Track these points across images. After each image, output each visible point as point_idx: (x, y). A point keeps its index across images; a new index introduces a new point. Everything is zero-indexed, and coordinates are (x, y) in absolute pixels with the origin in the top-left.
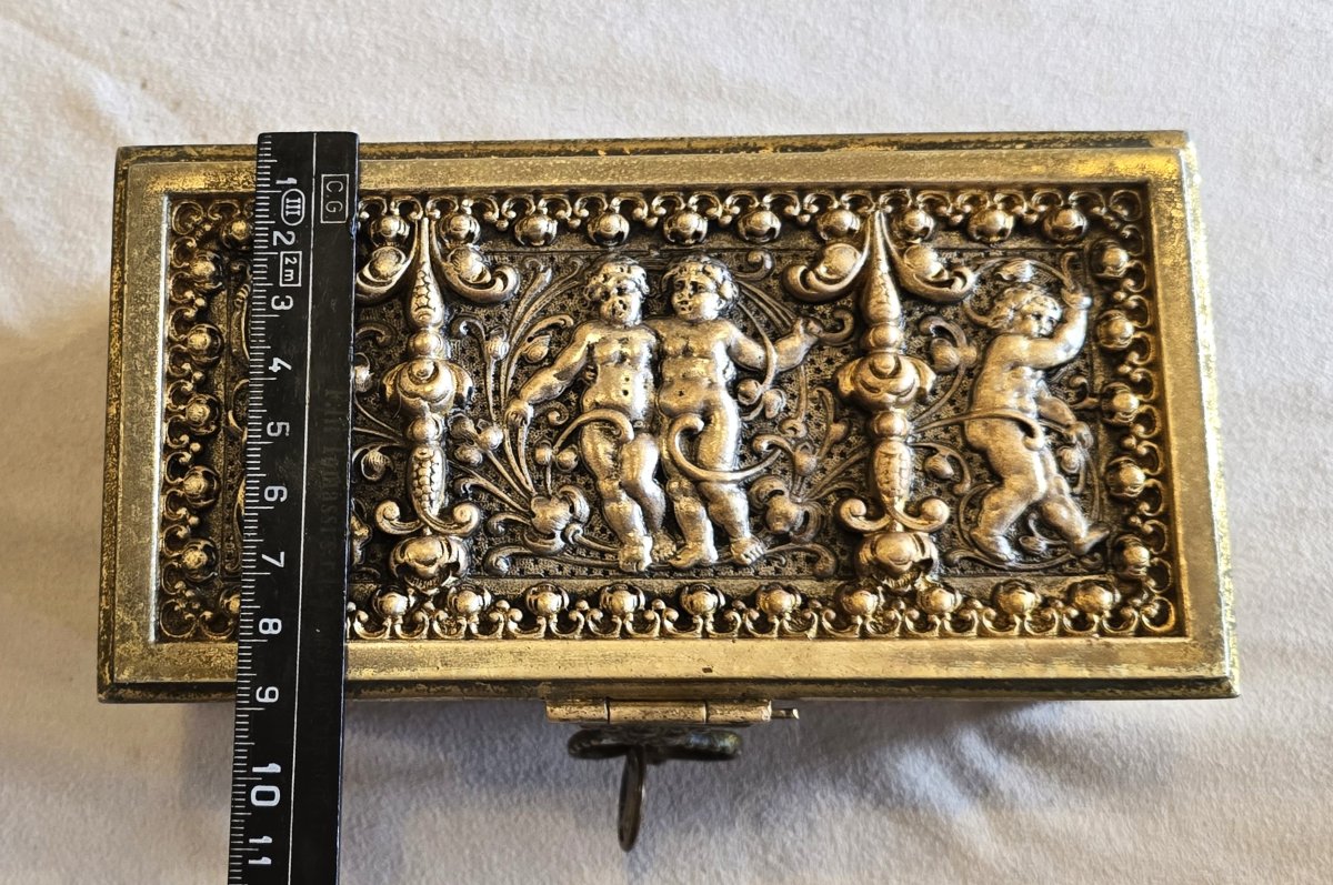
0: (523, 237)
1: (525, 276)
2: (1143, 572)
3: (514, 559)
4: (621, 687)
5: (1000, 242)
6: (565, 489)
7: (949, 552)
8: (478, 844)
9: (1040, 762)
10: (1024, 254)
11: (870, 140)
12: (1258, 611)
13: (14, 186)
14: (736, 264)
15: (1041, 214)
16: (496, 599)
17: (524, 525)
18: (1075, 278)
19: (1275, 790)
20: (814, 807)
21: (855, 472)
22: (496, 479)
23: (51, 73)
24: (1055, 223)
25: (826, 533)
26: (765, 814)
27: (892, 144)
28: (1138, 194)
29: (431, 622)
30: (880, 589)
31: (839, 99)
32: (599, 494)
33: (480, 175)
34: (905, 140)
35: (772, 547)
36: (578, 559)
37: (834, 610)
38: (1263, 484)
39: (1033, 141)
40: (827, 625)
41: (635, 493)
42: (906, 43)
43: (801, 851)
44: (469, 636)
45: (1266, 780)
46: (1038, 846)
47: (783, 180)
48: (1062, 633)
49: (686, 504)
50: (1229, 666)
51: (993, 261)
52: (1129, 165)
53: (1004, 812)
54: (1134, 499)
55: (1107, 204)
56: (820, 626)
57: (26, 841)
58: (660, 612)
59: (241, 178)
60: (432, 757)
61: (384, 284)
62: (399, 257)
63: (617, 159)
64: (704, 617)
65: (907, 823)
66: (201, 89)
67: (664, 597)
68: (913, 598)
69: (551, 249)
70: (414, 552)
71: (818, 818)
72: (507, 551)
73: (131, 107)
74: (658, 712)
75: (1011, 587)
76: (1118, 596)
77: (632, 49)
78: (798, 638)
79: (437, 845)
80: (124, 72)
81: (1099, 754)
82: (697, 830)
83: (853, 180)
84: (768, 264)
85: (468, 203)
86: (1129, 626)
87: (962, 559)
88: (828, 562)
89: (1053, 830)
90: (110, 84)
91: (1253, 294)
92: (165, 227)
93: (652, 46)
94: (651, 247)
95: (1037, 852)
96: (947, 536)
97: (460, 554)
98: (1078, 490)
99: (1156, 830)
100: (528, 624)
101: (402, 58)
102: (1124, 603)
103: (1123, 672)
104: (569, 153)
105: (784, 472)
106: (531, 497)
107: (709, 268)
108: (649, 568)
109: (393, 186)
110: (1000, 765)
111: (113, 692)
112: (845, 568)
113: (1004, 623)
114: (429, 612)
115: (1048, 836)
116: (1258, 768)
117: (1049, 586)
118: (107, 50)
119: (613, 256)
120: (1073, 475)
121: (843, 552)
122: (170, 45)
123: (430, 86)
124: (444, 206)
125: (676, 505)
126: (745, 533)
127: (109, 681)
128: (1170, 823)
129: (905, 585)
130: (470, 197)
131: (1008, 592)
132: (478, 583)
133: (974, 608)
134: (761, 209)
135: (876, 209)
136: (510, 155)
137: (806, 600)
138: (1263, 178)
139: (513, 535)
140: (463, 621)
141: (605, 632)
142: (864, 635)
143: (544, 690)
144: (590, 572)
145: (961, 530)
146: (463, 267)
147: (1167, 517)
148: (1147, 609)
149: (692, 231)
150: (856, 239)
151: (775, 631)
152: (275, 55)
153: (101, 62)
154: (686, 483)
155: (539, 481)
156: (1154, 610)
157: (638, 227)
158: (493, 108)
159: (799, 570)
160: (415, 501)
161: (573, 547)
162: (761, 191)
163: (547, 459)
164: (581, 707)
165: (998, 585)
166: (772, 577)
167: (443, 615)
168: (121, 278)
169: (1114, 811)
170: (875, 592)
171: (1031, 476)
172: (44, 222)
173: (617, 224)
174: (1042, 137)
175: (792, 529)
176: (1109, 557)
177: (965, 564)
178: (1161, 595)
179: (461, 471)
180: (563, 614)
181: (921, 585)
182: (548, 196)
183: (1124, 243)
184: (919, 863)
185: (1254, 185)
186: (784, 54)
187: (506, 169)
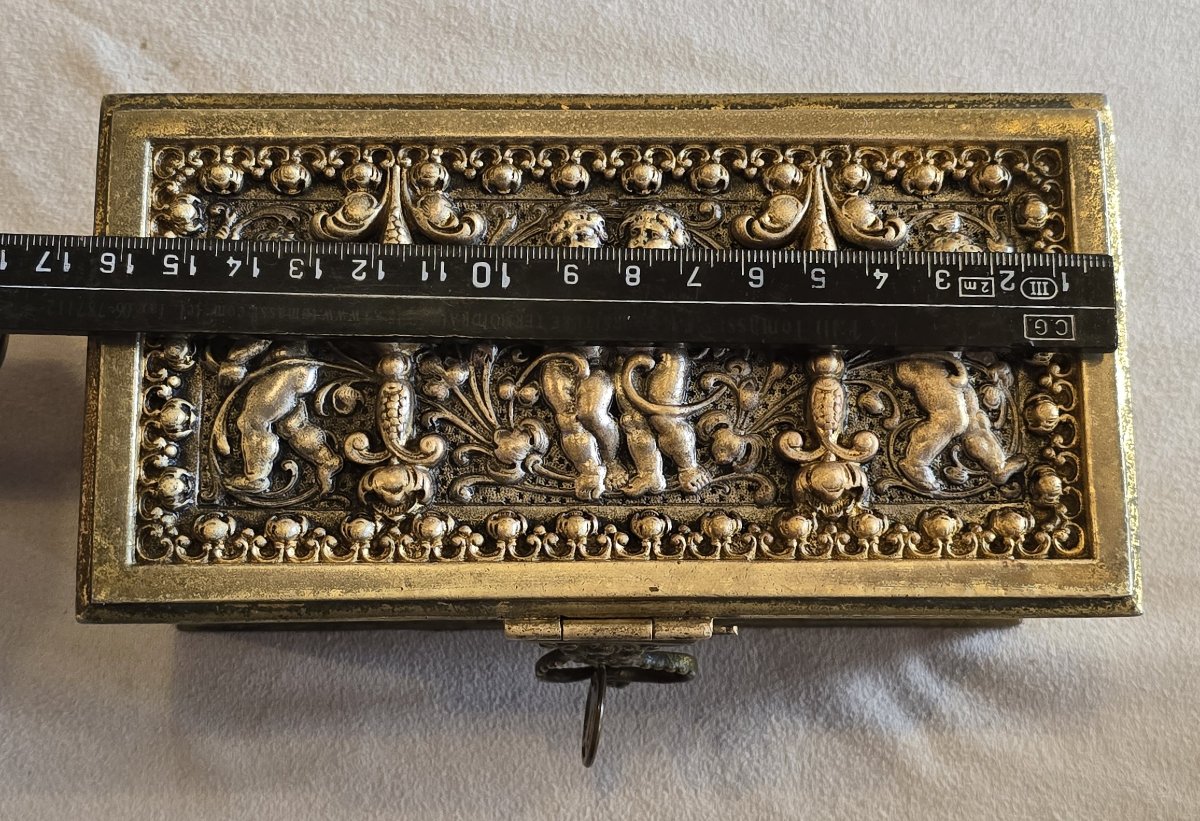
0: (490, 186)
1: (492, 223)
2: (1056, 499)
3: (477, 488)
4: (574, 605)
5: (933, 195)
6: (527, 422)
7: (879, 481)
8: (455, 766)
9: (979, 687)
10: (953, 206)
11: (813, 100)
12: (1181, 547)
13: (17, 140)
14: (688, 213)
15: (969, 169)
16: (459, 524)
17: (487, 456)
18: (1000, 229)
19: (1193, 712)
20: (769, 730)
21: (794, 408)
22: (462, 413)
23: (54, 32)
24: (981, 178)
25: (767, 464)
26: (724, 736)
27: (833, 103)
28: (1058, 153)
29: (397, 546)
30: (814, 514)
31: (804, 70)
32: (558, 427)
33: (449, 126)
34: (846, 100)
35: (717, 476)
36: (537, 488)
37: (772, 534)
38: (1186, 430)
39: (963, 101)
40: (765, 548)
41: (590, 425)
42: (866, 17)
43: (757, 770)
44: (433, 558)
45: (1185, 704)
46: (977, 765)
47: (732, 135)
48: (981, 555)
49: (638, 437)
50: (1133, 586)
51: (924, 213)
52: (1050, 126)
53: (945, 734)
54: (1050, 433)
55: (1031, 160)
56: (759, 548)
57: (22, 766)
58: (611, 536)
59: (220, 126)
60: (412, 686)
61: (356, 228)
62: (372, 202)
63: (578, 113)
64: (653, 541)
65: (856, 744)
66: (199, 48)
67: (616, 522)
68: (844, 522)
69: (516, 197)
70: (381, 481)
71: (774, 739)
72: (472, 481)
73: (131, 66)
74: (608, 629)
75: (935, 513)
76: (1033, 521)
77: (611, 19)
78: (739, 560)
79: (415, 768)
80: (124, 32)
81: (1032, 679)
82: (661, 751)
83: (796, 136)
84: (718, 214)
85: (437, 152)
86: (1043, 549)
87: (890, 488)
88: (768, 491)
89: (991, 750)
90: (111, 43)
91: (1182, 255)
92: (147, 171)
93: (630, 17)
94: (610, 196)
95: (976, 771)
96: (878, 466)
97: (425, 483)
98: (998, 424)
99: (1084, 751)
100: (489, 548)
101: (393, 23)
102: (1039, 528)
103: (1036, 591)
104: (534, 107)
105: (729, 407)
106: (494, 430)
107: (662, 217)
108: (603, 495)
109: (367, 135)
110: (942, 690)
111: (93, 613)
112: (784, 496)
113: (927, 546)
114: (396, 537)
115: (985, 755)
116: (1177, 692)
117: (971, 513)
118: (109, 12)
119: (574, 204)
120: (994, 411)
121: (782, 481)
122: (169, 8)
123: (418, 50)
124: (415, 155)
125: (629, 437)
126: (693, 463)
127: (87, 602)
128: (1098, 743)
129: (838, 511)
130: (439, 146)
131: (932, 518)
132: (443, 510)
133: (900, 532)
134: (712, 162)
135: (818, 163)
136: (478, 107)
137: (747, 525)
138: (1192, 148)
139: (477, 465)
140: (428, 545)
141: (560, 555)
142: (799, 557)
143: (501, 608)
144: (548, 499)
145: (890, 461)
146: (433, 212)
147: (1080, 450)
148: (1059, 533)
149: (647, 182)
150: (799, 191)
151: (718, 553)
152: (272, 18)
153: (102, 22)
154: (638, 417)
155: (502, 415)
156: (1065, 535)
157: (597, 177)
158: (479, 72)
159: (742, 498)
160: (384, 433)
161: (532, 477)
162: (712, 145)
163: (510, 395)
164: (536, 625)
165: (924, 511)
166: (717, 505)
167: (408, 540)
168: (103, 219)
169: (1046, 732)
170: (810, 518)
171: (955, 411)
172: (44, 175)
173: (577, 174)
174: (971, 99)
175: (735, 459)
176: (1026, 485)
177: (893, 493)
178: (1072, 521)
179: (429, 405)
180: (522, 539)
181: (852, 511)
182: (514, 147)
183: (1045, 197)
184: (866, 781)
185: (1184, 154)
186: (753, 27)
187: (474, 121)
